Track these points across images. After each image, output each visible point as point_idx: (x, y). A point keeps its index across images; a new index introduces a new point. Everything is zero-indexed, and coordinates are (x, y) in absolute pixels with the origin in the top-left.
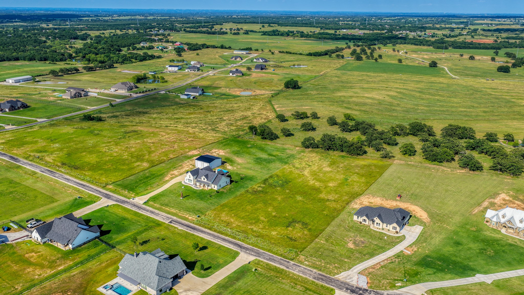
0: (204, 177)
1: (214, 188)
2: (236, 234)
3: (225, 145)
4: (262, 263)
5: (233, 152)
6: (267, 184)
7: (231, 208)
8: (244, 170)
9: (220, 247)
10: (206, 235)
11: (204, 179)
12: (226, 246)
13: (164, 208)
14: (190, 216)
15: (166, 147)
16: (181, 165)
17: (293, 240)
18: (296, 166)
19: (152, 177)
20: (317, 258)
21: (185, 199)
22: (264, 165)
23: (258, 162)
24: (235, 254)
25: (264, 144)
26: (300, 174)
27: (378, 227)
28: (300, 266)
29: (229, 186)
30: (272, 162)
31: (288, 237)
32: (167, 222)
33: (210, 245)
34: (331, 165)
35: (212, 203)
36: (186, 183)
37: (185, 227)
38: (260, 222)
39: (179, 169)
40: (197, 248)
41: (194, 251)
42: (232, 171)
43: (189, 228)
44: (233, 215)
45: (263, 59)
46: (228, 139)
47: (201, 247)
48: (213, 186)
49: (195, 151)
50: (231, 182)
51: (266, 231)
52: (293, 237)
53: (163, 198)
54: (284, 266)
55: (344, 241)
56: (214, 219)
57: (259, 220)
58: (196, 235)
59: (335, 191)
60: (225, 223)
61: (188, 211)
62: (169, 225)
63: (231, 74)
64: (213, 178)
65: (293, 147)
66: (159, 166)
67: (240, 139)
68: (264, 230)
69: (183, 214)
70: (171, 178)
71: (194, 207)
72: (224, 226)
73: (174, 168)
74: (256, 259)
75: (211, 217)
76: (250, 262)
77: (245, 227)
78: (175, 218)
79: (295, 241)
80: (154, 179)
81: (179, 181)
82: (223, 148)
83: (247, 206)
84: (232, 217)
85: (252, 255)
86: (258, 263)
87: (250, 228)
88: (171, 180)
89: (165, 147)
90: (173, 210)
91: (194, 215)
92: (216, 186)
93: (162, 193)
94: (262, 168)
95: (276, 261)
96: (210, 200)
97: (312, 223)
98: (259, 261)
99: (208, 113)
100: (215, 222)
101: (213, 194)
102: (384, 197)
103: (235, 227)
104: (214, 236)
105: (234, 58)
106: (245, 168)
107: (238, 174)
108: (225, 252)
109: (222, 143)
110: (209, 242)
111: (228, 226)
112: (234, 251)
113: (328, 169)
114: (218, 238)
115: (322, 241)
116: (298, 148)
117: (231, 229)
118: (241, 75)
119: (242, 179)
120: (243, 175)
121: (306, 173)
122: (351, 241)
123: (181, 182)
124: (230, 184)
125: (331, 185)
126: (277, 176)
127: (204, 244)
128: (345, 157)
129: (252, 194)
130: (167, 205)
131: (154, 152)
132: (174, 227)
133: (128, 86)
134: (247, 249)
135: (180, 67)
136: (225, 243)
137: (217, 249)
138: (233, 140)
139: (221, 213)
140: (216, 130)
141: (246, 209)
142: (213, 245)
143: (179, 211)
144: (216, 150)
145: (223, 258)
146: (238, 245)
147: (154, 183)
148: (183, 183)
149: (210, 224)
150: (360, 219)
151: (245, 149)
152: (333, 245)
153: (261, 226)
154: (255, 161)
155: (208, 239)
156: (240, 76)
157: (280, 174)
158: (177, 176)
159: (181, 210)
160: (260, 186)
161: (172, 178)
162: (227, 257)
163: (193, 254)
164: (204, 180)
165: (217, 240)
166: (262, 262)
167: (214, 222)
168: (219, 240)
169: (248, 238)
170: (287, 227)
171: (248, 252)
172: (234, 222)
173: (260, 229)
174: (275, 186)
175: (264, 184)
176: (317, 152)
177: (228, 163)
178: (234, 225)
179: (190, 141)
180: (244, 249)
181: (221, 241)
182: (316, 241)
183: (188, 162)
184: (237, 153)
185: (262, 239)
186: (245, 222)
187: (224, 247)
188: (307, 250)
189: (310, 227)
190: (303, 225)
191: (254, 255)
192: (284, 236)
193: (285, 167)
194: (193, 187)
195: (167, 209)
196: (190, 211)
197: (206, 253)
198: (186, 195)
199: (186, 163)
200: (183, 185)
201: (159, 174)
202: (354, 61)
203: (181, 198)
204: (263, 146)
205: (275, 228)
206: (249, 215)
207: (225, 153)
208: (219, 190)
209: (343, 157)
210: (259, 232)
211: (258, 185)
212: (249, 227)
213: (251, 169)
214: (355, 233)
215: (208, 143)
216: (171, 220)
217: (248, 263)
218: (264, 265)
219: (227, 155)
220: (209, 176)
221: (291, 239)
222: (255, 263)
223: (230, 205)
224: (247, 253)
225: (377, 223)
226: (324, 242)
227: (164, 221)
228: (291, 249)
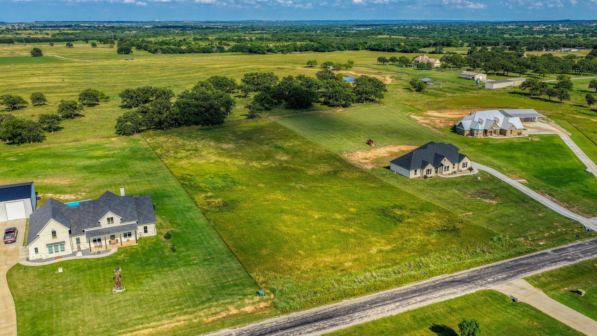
0: (110, 215)
6: (207, 190)
11: (110, 220)
18: (177, 156)
29: (159, 220)
48: (140, 229)
65: (102, 139)
85: (504, 279)
96: (187, 256)
101: (167, 245)
122: (474, 197)
150: (421, 173)
151: (22, 165)
164: (110, 226)
180: (474, 280)
208: (158, 233)
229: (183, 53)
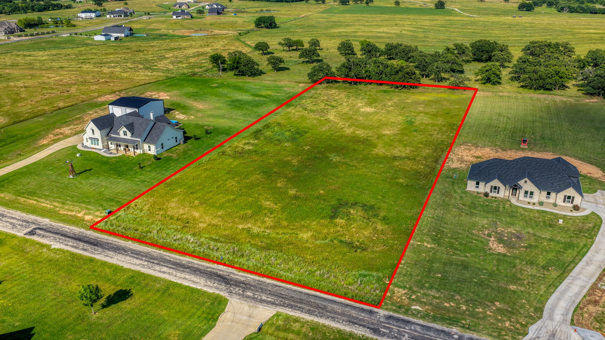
0: (124, 129)
1: (149, 152)
2: (209, 248)
3: (169, 86)
4: (296, 326)
5: (186, 94)
6: (262, 138)
7: (190, 187)
8: (211, 119)
9: (168, 288)
10: (128, 258)
11: (125, 134)
12: (186, 283)
13: (23, 199)
14: (89, 214)
15: (53, 92)
16: (79, 118)
17: (358, 247)
18: (308, 108)
19: (10, 140)
20: (438, 290)
21: (79, 178)
22: (247, 109)
23: (236, 106)
24: (213, 303)
25: (241, 82)
26: (321, 120)
27: (528, 200)
28: (408, 322)
29: (182, 147)
30: (261, 105)
31: (341, 241)
32: (21, 234)
33: (139, 284)
34: (371, 103)
35: (145, 181)
36: (86, 147)
37: (71, 242)
38: (264, 212)
39: (75, 125)
40: (95, 301)
41: (89, 310)
42: (186, 122)
43: (81, 244)
44: (196, 202)
45: (218, 4)
46: (174, 79)
47: (112, 293)
48: (146, 146)
49: (112, 96)
50: (186, 139)
51: (285, 231)
52: (354, 239)
53: (24, 181)
54: (364, 326)
55: (476, 237)
56: (151, 214)
57: (260, 208)
58: (98, 261)
59: (400, 141)
60: (180, 222)
61: (84, 202)
62: (27, 241)
63: (175, 17)
64: (144, 130)
65: (294, 83)
66: (30, 121)
67: (196, 78)
68: (281, 231)
69: (71, 211)
70: (53, 140)
71: (100, 193)
72: (177, 230)
73: (65, 122)
74: (278, 315)
75: (141, 210)
76: (262, 325)
77: (231, 228)
78: (46, 221)
79: (364, 250)
80: (13, 144)
81: (70, 145)
82: (167, 90)
83: (226, 180)
84: (195, 207)
85: (262, 301)
86: (285, 326)
87: (243, 229)
88: (52, 144)
89: (49, 91)
90: (46, 204)
91: (98, 210)
92: (153, 147)
93: (24, 170)
94: (245, 114)
95: (336, 313)
96: (141, 174)
97: (384, 205)
98: (288, 319)
99: (138, 53)
100: (153, 223)
101: (146, 163)
102: (494, 146)
103: (204, 229)
104: (151, 259)
105: (178, 6)
106: (212, 116)
107: (197, 126)
108: (183, 301)
109: (164, 83)
110: (136, 277)
111: (186, 230)
112: (209, 295)
113: (368, 109)
114: (162, 261)
115: (426, 244)
116: (303, 85)
117: (194, 235)
118: (190, 17)
119: (208, 132)
120: (209, 127)
121: (332, 116)
122: (489, 236)
123: (75, 147)
124: (185, 142)
125: (387, 132)
126: (279, 124)
127: (121, 285)
128: (390, 91)
129: (234, 157)
130: (32, 194)
131: (24, 99)
132: (38, 243)
133: (6, 27)
134: (245, 286)
135: (98, 13)
136: (183, 275)
137: (158, 294)
138: (184, 80)
139: (168, 201)
140: (152, 69)
141: (225, 188)
142: (147, 285)
143: (60, 205)
144: (153, 93)
145: (179, 322)
146: (220, 276)
147: (11, 151)
148: (80, 147)
149: (140, 228)
150: (484, 188)
151: (209, 90)
152: (456, 249)
153: (269, 222)
154: (230, 105)
155: (133, 268)
156: (189, 19)
157: (282, 122)
158: (67, 137)
159: (68, 202)
160: (248, 143)
161: (55, 141)
162: (190, 317)
163: (83, 320)
164: (125, 137)
165: (158, 268)
166: (296, 320)
167: (150, 221)
168: (165, 269)
169: (242, 256)
170: (332, 217)
171: (249, 294)
172: (201, 217)
173: (267, 228)
174: (278, 140)
175: (256, 138)
176: (336, 88)
177: (178, 111)
178: (201, 225)
179: (103, 82)
180: (236, 286)
181: (171, 271)
182: (413, 245)
183: (96, 112)
184: (193, 96)
185: (280, 254)
186: (229, 214)
187: (180, 286)
188: (404, 272)
189: (382, 214)
190: (366, 210)
191: (268, 302)
192: (332, 241)
193: (289, 110)
194: (102, 153)
195: (31, 202)
196: (89, 203)
197: (128, 312)
198: (83, 170)
199: (90, 115)
200: (79, 151)
201: (26, 134)
202: (340, 6)
203: (71, 177)
204: (241, 84)
205: (303, 223)
206: (235, 200)
207: (171, 96)
208: (161, 154)
209: (385, 92)
210: (268, 237)
211: (243, 142)
212: (241, 227)
213: (225, 118)
214: (487, 218)
215: (138, 84)
216: (34, 226)
217: (256, 329)
218: (304, 330)
219: (175, 99)
220: (136, 126)
221: (350, 245)
222: (278, 328)
223: (187, 181)
224: (249, 297)
225: (526, 192)
226: (433, 246)
227: (13, 232)
228: (363, 272)
229: (596, 13)
